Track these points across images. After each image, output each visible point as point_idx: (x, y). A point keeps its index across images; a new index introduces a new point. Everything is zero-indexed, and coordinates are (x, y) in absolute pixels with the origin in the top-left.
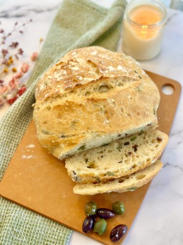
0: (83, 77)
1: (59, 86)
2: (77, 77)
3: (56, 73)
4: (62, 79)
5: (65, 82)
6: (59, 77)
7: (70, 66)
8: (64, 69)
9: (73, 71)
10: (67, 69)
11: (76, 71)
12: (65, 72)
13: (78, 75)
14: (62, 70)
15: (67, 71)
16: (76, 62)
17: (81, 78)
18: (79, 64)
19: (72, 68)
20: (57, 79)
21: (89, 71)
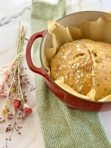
0: (85, 61)
1: (87, 76)
2: (85, 64)
3: (75, 78)
5: (85, 72)
6: (80, 75)
7: (75, 68)
10: (76, 70)
11: (80, 65)
13: (84, 64)
14: (76, 73)
15: (78, 70)
16: (73, 64)
17: (86, 63)
18: (75, 63)
19: (77, 67)
20: (81, 77)
21: (81, 58)
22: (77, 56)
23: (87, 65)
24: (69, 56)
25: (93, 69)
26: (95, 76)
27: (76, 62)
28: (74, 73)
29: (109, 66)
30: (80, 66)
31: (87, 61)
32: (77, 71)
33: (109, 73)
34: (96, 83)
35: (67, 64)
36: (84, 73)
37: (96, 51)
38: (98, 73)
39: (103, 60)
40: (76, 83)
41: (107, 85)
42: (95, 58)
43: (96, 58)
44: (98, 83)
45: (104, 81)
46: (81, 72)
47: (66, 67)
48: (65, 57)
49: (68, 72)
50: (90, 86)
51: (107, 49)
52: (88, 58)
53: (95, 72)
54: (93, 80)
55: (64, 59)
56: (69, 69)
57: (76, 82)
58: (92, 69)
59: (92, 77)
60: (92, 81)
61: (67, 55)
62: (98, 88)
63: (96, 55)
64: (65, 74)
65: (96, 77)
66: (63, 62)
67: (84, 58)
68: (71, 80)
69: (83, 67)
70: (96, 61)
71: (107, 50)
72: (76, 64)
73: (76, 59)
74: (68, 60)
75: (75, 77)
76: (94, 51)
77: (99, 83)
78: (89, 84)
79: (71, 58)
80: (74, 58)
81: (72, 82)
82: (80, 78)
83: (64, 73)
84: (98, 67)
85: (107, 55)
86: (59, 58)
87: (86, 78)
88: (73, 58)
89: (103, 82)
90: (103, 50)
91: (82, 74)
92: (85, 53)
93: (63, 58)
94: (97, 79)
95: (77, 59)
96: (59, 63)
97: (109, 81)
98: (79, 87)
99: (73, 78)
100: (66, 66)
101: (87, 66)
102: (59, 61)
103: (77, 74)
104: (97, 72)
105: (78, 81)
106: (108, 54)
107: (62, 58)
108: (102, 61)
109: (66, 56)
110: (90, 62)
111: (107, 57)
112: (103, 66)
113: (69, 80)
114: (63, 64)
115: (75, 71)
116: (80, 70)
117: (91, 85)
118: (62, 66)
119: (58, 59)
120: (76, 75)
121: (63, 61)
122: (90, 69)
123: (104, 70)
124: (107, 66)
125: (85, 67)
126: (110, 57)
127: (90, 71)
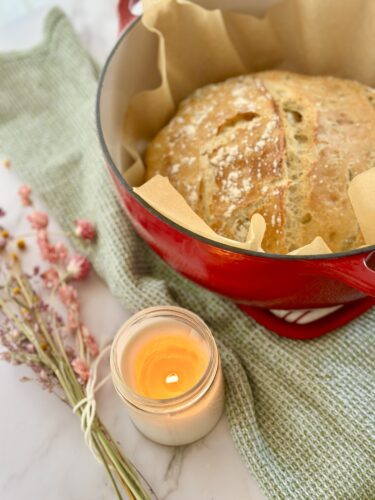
0: (259, 139)
1: (265, 189)
2: (256, 149)
3: (223, 198)
4: (251, 182)
5: (259, 175)
6: (240, 186)
7: (222, 163)
8: (225, 177)
9: (237, 157)
10: (226, 171)
11: (241, 150)
12: (234, 175)
13: (253, 147)
14: (224, 182)
15: (232, 170)
16: (215, 151)
17: (261, 143)
18: (224, 146)
19: (229, 159)
20: (243, 194)
21: (246, 129)
22: (232, 123)
23: (266, 151)
24: (206, 127)
25: (288, 164)
26: (293, 189)
27: (225, 141)
28: (219, 182)
29: (346, 151)
30: (241, 157)
31: (264, 136)
32: (231, 175)
33: (347, 176)
34: (296, 213)
35: (196, 153)
36: (254, 178)
37: (299, 103)
38: (303, 176)
39: (324, 132)
40: (227, 214)
42: (293, 126)
43: (299, 125)
44: (304, 212)
45: (328, 203)
46: (243, 176)
47: (194, 163)
48: (191, 130)
49: (199, 179)
50: (277, 223)
51: (342, 95)
52: (270, 126)
53: (293, 173)
54: (287, 201)
55: (185, 138)
56: (203, 170)
57: (226, 210)
58: (280, 166)
59: (282, 190)
60: (281, 204)
61: (199, 122)
62: (305, 229)
63: (298, 117)
64: (189, 188)
65: (298, 193)
66: (184, 146)
67: (254, 128)
68: (210, 206)
69: (249, 158)
70: (296, 137)
71: (342, 99)
72: (228, 148)
73: (227, 134)
74: (202, 138)
75: (225, 194)
76: (295, 103)
77: (309, 211)
78: (273, 217)
79: (211, 132)
80: (221, 130)
81: (212, 212)
82: (240, 198)
83: (185, 183)
84: (304, 156)
85: (342, 115)
86: (171, 134)
87: (260, 194)
88: (215, 131)
89: (323, 206)
90: (327, 99)
91: (246, 182)
92: (260, 113)
93: (184, 132)
94: (299, 199)
95: (231, 132)
96: (172, 153)
97: (344, 203)
98: (238, 229)
99: (217, 198)
100: (193, 159)
101: (265, 154)
102: (172, 145)
103: (230, 182)
104: (301, 174)
105: (233, 207)
106: (345, 112)
107: (180, 136)
108: (321, 137)
109: (195, 125)
110: (277, 139)
111: (339, 122)
112: (322, 153)
113: (204, 208)
114: (184, 154)
115: (221, 173)
116: (240, 169)
117: (279, 220)
118: (178, 162)
119: (168, 138)
120: (226, 188)
121: (185, 142)
122: (275, 164)
123: (326, 166)
124: (336, 152)
125: (256, 158)
126: (351, 123)
127: (274, 171)
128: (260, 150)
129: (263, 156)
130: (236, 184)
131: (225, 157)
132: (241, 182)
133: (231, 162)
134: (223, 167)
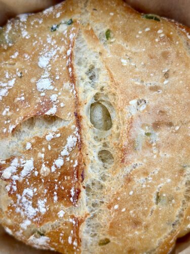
0: (57, 156)
1: (61, 214)
2: (53, 169)
3: (18, 210)
4: (46, 204)
5: (56, 198)
6: (35, 206)
7: (16, 177)
8: (20, 191)
9: (32, 173)
10: (21, 187)
11: (37, 166)
12: (29, 192)
14: (19, 196)
15: (29, 187)
16: (9, 161)
17: (59, 162)
19: (24, 173)
20: (39, 214)
21: (44, 138)
22: (31, 121)
24: (4, 113)
27: (20, 150)
28: (13, 195)
29: (157, 171)
30: (36, 173)
31: (64, 153)
32: (26, 191)
33: (154, 200)
36: (50, 201)
40: (23, 226)
41: (140, 239)
45: (129, 228)
46: (39, 195)
52: (71, 141)
53: (94, 200)
57: (22, 222)
58: (78, 193)
59: (78, 221)
60: (77, 231)
68: (7, 212)
69: (45, 178)
72: (22, 160)
73: (24, 137)
77: (108, 237)
78: (70, 239)
79: (7, 126)
81: (8, 217)
82: (35, 217)
84: (107, 182)
85: (162, 112)
87: (57, 217)
88: (11, 128)
89: (123, 231)
90: (148, 83)
91: (41, 203)
97: (147, 227)
103: (24, 199)
104: (102, 202)
106: (166, 108)
108: (129, 157)
110: (76, 163)
113: (1, 209)
115: (15, 188)
116: (36, 186)
117: (75, 243)
120: (21, 202)
123: (131, 193)
124: (146, 173)
125: (52, 179)
126: (170, 124)
127: (71, 199)
128: (57, 170)
129: (61, 178)
130: (31, 202)
131: (20, 169)
132: (37, 201)
133: (25, 177)
134: (17, 181)
